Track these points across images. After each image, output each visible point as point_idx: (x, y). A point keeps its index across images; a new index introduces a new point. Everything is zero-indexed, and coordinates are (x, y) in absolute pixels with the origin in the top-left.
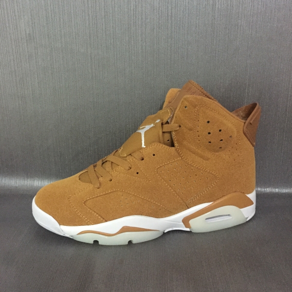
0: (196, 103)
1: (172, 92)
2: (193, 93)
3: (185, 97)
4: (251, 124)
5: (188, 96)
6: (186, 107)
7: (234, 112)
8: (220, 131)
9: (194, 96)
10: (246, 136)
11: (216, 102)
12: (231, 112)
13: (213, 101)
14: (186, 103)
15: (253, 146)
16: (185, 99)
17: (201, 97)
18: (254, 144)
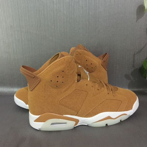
0: (81, 53)
1: (72, 49)
2: (81, 49)
3: (77, 50)
4: (104, 61)
5: (78, 50)
6: (77, 55)
7: (98, 57)
8: (91, 64)
9: (81, 50)
10: (103, 66)
11: (89, 53)
12: (97, 57)
13: (88, 52)
14: (77, 53)
15: (106, 70)
16: (77, 51)
17: (83, 50)
18: (107, 69)
